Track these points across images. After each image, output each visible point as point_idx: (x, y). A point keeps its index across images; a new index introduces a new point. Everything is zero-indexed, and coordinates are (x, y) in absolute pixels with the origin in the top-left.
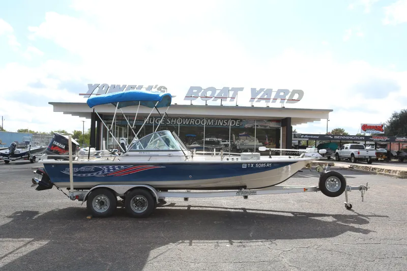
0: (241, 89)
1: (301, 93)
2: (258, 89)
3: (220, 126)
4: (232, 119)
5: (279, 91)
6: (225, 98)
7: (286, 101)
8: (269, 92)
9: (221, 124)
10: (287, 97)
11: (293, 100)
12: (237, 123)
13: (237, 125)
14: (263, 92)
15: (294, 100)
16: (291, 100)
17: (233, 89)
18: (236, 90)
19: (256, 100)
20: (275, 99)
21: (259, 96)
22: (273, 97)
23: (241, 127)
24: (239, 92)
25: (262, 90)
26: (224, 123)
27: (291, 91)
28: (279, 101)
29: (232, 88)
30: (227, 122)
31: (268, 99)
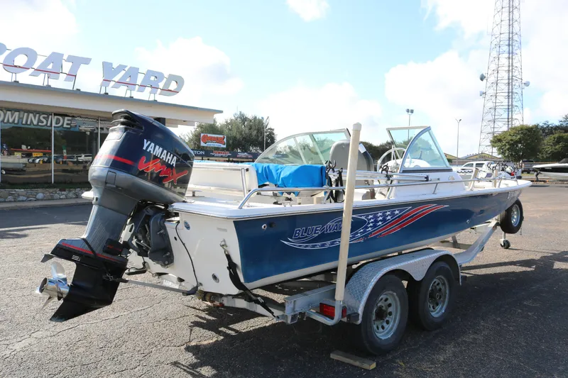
0: (87, 61)
1: (179, 81)
2: (115, 66)
3: (32, 126)
4: (55, 114)
5: (150, 73)
6: (55, 73)
7: (159, 90)
8: (133, 72)
9: (35, 123)
10: (161, 85)
11: (169, 90)
12: (66, 122)
13: (65, 126)
14: (123, 72)
15: (171, 91)
16: (167, 91)
17: (71, 59)
18: (77, 61)
19: (112, 84)
20: (143, 86)
21: (117, 78)
22: (139, 82)
23: (72, 129)
24: (83, 66)
25: (121, 68)
26: (40, 121)
27: (166, 75)
28: (148, 89)
29: (69, 56)
30: (47, 119)
31: (131, 85)
